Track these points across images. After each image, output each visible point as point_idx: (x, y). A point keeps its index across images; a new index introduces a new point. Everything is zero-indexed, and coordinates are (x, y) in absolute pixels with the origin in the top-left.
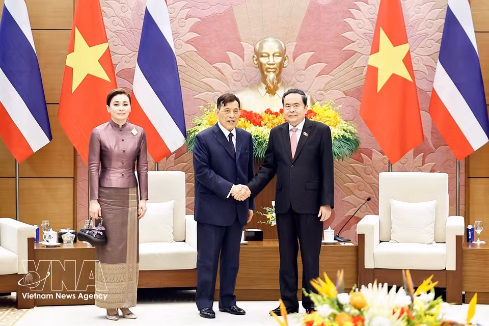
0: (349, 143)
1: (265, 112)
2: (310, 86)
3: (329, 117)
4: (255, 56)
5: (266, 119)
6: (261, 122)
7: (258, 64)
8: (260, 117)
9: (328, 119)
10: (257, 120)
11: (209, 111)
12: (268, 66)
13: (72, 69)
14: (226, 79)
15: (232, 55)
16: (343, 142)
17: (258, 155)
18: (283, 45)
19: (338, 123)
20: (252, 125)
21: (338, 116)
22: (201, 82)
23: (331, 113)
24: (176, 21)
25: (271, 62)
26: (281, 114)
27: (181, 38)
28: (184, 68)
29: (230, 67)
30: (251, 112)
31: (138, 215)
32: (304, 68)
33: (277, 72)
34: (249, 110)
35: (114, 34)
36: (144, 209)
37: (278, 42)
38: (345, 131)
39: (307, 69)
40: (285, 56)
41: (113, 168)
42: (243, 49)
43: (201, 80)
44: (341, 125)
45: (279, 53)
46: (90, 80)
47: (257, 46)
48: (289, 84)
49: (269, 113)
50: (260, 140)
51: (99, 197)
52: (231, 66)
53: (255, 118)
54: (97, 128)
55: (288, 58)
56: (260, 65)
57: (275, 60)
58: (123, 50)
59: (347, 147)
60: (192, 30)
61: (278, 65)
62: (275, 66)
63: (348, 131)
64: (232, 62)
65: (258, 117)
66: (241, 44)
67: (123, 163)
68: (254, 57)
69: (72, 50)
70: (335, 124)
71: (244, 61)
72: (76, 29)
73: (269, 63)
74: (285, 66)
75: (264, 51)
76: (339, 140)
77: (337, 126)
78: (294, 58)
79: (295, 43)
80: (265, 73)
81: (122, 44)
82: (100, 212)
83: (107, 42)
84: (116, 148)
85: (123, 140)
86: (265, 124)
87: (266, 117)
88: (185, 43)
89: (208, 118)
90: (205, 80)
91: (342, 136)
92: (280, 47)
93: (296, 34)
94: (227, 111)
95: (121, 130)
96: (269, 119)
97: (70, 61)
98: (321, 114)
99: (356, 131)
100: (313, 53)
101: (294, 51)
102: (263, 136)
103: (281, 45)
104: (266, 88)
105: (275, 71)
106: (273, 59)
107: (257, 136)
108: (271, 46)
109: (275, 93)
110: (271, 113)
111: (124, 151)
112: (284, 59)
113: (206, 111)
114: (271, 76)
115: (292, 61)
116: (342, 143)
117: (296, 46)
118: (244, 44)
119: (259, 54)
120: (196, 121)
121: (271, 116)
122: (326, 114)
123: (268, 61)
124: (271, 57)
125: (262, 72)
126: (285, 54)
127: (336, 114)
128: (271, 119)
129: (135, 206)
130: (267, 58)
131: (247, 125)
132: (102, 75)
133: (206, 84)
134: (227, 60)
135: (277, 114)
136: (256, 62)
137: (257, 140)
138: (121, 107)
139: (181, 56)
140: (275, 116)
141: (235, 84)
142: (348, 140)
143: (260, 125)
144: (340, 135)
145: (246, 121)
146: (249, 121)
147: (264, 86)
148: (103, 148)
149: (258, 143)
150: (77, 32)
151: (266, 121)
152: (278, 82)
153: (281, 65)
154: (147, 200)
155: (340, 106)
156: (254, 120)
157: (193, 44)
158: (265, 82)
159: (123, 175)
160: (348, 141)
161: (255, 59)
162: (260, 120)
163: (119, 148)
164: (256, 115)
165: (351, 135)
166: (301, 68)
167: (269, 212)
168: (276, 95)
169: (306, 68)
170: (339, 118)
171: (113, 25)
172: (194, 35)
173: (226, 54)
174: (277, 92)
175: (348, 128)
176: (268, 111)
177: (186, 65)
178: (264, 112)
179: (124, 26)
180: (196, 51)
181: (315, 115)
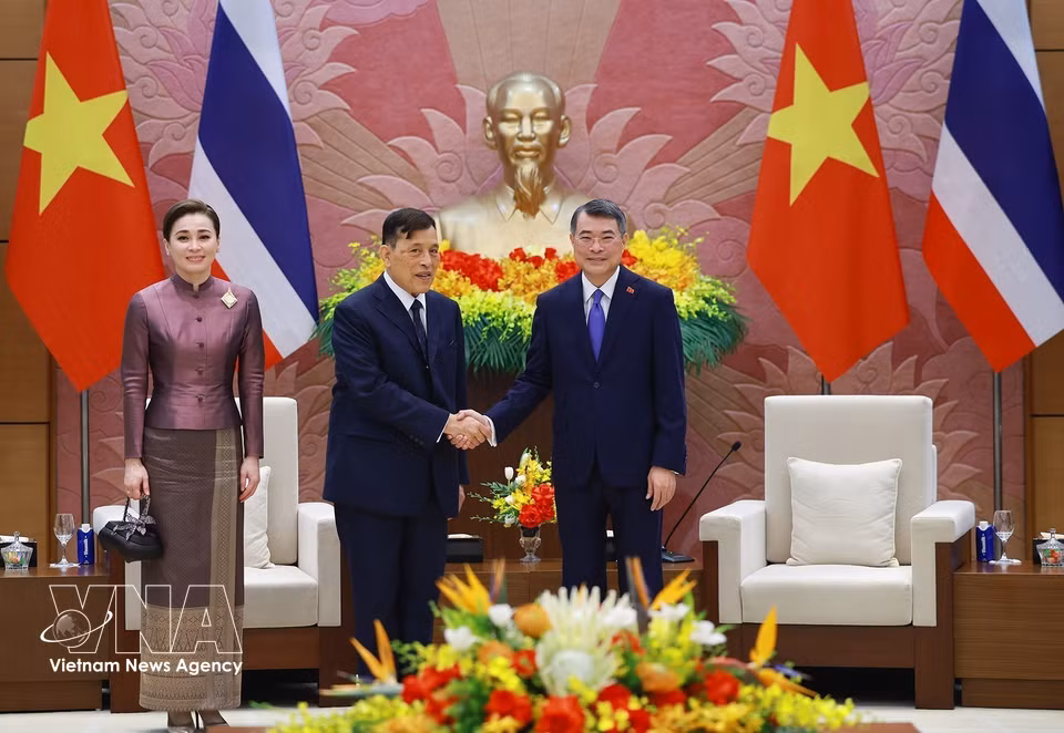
0: (715, 330)
1: (511, 255)
2: (631, 192)
3: (669, 268)
4: (489, 119)
5: (512, 272)
6: (497, 282)
7: (494, 139)
8: (497, 269)
9: (663, 272)
10: (489, 275)
11: (373, 255)
12: (518, 143)
13: (38, 156)
14: (422, 176)
15: (434, 117)
16: (700, 327)
17: (488, 359)
18: (556, 90)
19: (688, 282)
20: (476, 287)
21: (689, 265)
22: (361, 184)
23: (673, 257)
24: (297, 35)
25: (527, 132)
26: (547, 262)
27: (310, 77)
28: (318, 150)
29: (432, 147)
30: (477, 256)
31: (240, 493)
32: (615, 146)
33: (542, 158)
34: (470, 253)
35: (144, 70)
36: (254, 478)
37: (546, 84)
38: (707, 300)
39: (623, 150)
40: (563, 117)
41: (176, 384)
42: (462, 102)
43: (360, 180)
44: (697, 287)
45: (547, 110)
46: (84, 182)
47: (494, 95)
48: (579, 187)
49: (518, 258)
50: (495, 324)
51: (143, 452)
52: (435, 146)
53: (483, 272)
54: (141, 292)
55: (570, 122)
56: (501, 141)
57: (535, 129)
58: (169, 107)
59: (710, 340)
60: (336, 56)
61: (545, 141)
62: (535, 143)
63: (714, 301)
64: (436, 135)
65: (491, 269)
66: (457, 89)
67: (200, 373)
68: (485, 121)
69: (37, 109)
70: (680, 285)
71: (465, 132)
72: (49, 57)
73: (520, 135)
74: (562, 141)
75: (510, 105)
76: (691, 322)
77: (687, 289)
78: (590, 123)
79: (593, 86)
80: (513, 161)
81: (165, 92)
82: (146, 485)
83: (125, 88)
84: (183, 337)
85: (199, 320)
86: (508, 286)
87: (513, 269)
88: (320, 88)
89: (369, 272)
90: (371, 179)
91: (697, 313)
92: (549, 96)
93: (594, 63)
94: (415, 251)
95: (196, 297)
96: (518, 274)
97: (36, 135)
98: (648, 260)
99: (733, 300)
100: (638, 109)
101: (589, 106)
102: (501, 314)
103: (551, 90)
104: (515, 198)
105: (537, 156)
106: (532, 126)
107: (487, 314)
108: (526, 94)
109: (537, 210)
110: (524, 259)
111: (201, 345)
112: (558, 126)
113: (366, 255)
114: (528, 168)
115: (585, 130)
116: (698, 331)
117: (593, 93)
118: (465, 89)
119: (497, 114)
120: (342, 281)
121: (522, 266)
122: (660, 259)
123: (517, 130)
124: (526, 121)
125: (505, 157)
126: (562, 113)
127: (686, 258)
128: (522, 272)
129: (232, 475)
130: (517, 124)
131: (462, 289)
132: (113, 168)
133: (372, 189)
134: (423, 130)
135: (537, 261)
136: (490, 135)
137: (485, 325)
138: (195, 244)
139: (310, 121)
140: (532, 265)
141: (443, 188)
142: (713, 321)
143: (495, 289)
144: (692, 310)
145: (462, 279)
146: (467, 279)
147: (511, 192)
148: (155, 340)
149: (489, 331)
150: (51, 65)
151: (511, 279)
152: (546, 182)
153: (552, 140)
154: (262, 457)
155: (699, 240)
156: (482, 277)
157: (339, 90)
158: (513, 183)
159: (200, 400)
160: (712, 326)
161: (488, 126)
162: (496, 275)
163: (188, 336)
164: (486, 263)
165: (720, 311)
166: (605, 147)
167: (497, 492)
168: (539, 215)
169: (621, 146)
170: (691, 270)
171: (141, 47)
172: (343, 68)
173: (422, 114)
174: (541, 207)
175: (714, 293)
176: (518, 254)
177: (322, 144)
178: (508, 256)
179: (168, 48)
180: (348, 107)
181: (633, 263)
